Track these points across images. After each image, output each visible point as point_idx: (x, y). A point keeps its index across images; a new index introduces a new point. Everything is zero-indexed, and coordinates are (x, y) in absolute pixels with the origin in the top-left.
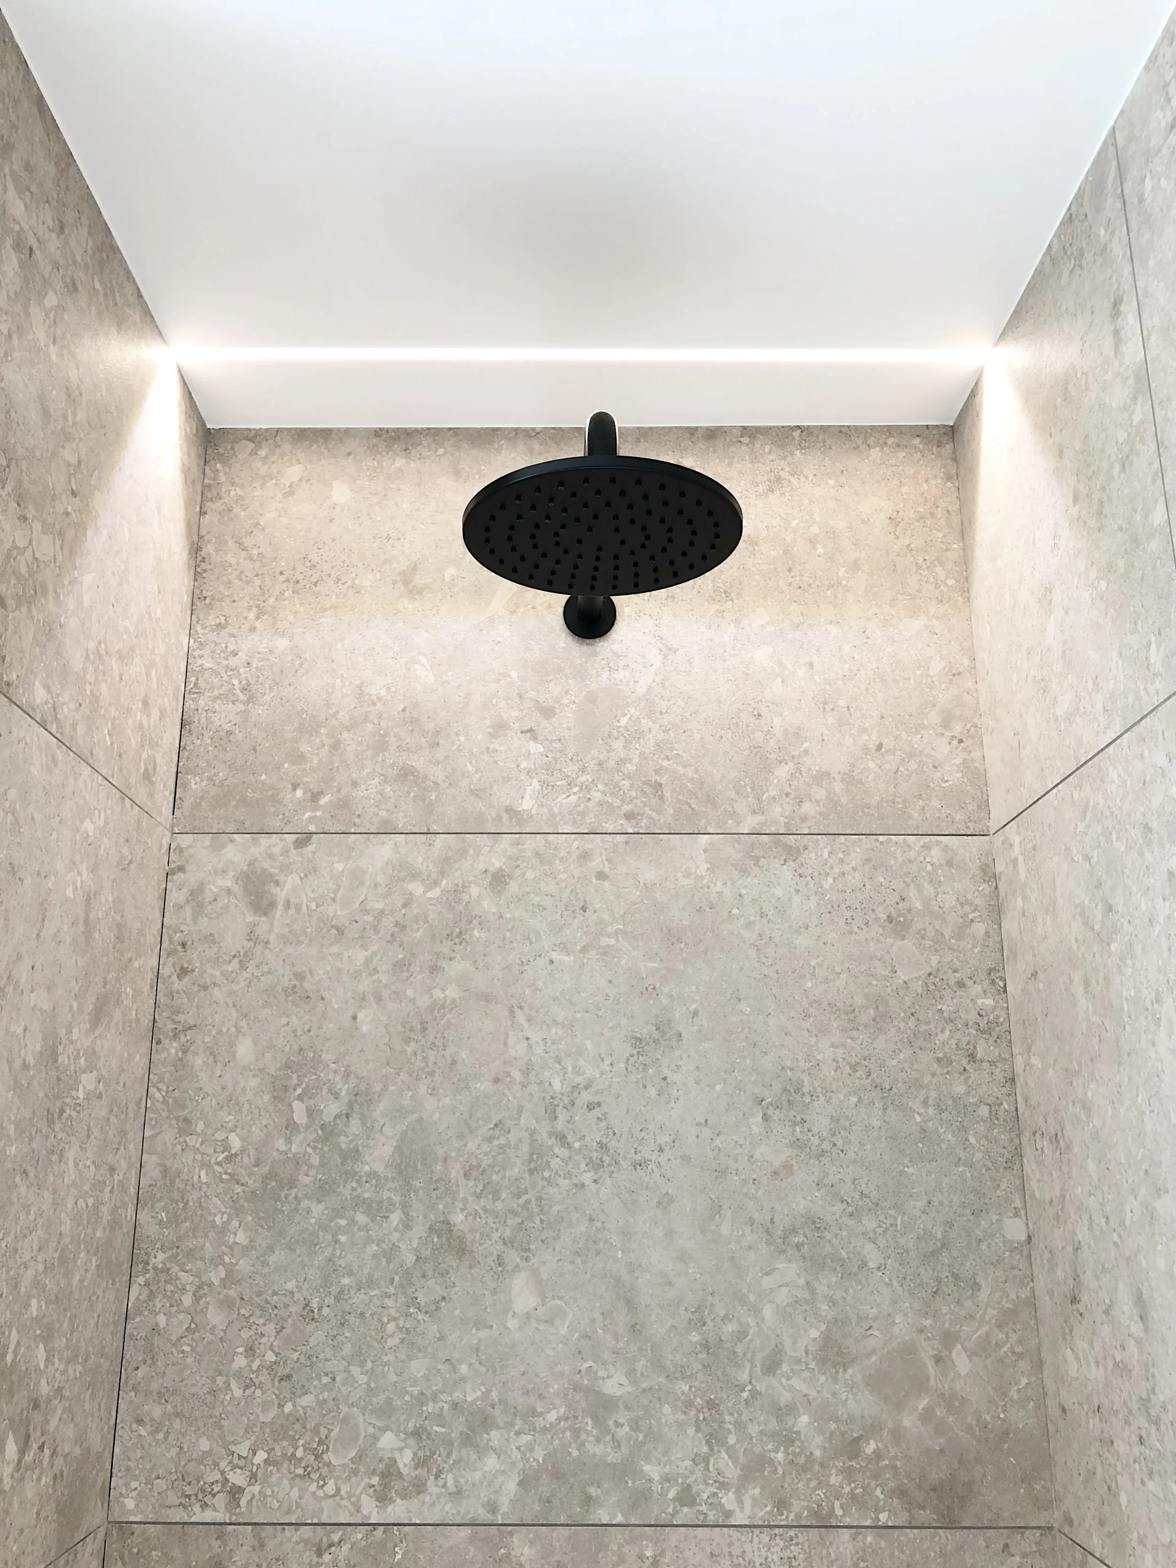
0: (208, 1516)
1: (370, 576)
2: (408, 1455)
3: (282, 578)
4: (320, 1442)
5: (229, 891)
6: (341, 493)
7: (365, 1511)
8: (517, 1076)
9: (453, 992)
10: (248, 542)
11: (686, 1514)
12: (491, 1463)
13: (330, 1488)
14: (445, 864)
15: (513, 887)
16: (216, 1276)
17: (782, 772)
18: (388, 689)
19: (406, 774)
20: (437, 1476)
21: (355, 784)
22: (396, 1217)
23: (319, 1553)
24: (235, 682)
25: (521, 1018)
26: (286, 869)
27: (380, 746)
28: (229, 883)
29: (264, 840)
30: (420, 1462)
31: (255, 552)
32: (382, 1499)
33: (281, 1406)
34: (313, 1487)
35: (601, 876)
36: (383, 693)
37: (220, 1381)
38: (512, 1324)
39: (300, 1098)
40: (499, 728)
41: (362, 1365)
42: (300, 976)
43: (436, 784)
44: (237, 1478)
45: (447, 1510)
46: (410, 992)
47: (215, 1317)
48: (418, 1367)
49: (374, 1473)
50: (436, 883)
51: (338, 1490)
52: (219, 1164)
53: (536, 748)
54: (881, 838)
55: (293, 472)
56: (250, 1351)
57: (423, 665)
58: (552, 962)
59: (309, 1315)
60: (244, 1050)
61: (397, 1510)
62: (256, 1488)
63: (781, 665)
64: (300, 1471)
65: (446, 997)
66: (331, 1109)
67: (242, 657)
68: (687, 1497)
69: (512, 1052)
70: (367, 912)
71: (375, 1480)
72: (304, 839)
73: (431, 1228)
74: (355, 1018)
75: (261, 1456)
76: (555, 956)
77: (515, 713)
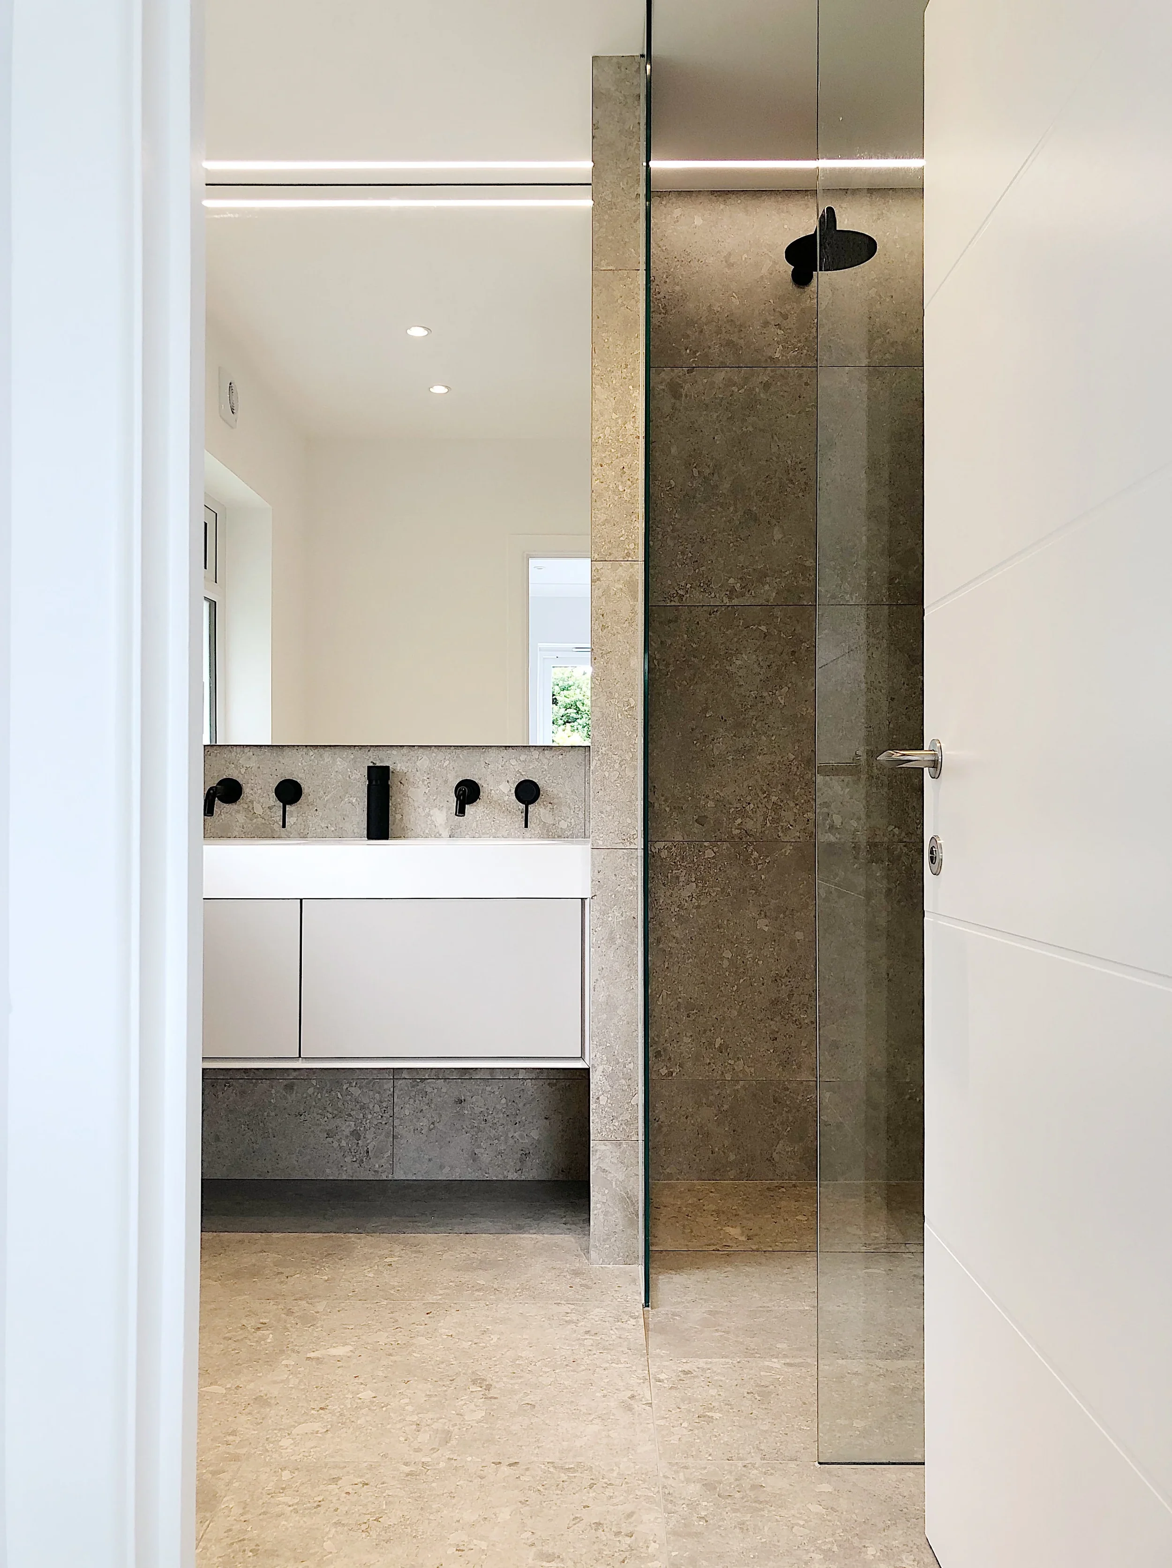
0: (673, 604)
1: (712, 258)
2: (739, 585)
3: (676, 260)
4: (709, 581)
5: (664, 390)
6: (698, 221)
7: (725, 602)
8: (774, 458)
9: (750, 429)
10: (661, 243)
11: (833, 602)
12: (767, 587)
13: (713, 595)
14: (746, 380)
15: (772, 389)
16: (669, 529)
17: (879, 341)
18: (721, 308)
19: (730, 343)
20: (749, 591)
21: (710, 347)
22: (732, 509)
23: (710, 614)
24: (660, 305)
25: (775, 438)
26: (685, 382)
27: (719, 332)
28: (663, 387)
29: (676, 370)
30: (742, 587)
31: (664, 248)
32: (730, 598)
33: (695, 570)
34: (707, 595)
35: (806, 384)
36: (719, 309)
37: (673, 563)
38: (774, 544)
39: (695, 467)
40: (766, 324)
41: (722, 557)
42: (693, 423)
43: (741, 347)
44: (681, 592)
45: (751, 601)
46: (734, 429)
47: (670, 543)
48: (741, 558)
49: (727, 591)
50: (743, 387)
51: (715, 596)
52: (667, 491)
53: (781, 332)
54: (915, 368)
55: (677, 212)
56: (683, 553)
57: (734, 297)
58: (787, 417)
59: (702, 541)
60: (674, 450)
61: (735, 602)
62: (688, 595)
63: (881, 297)
64: (702, 590)
65: (747, 431)
66: (707, 471)
67: (662, 295)
68: (833, 597)
69: (773, 451)
70: (716, 398)
71: (728, 593)
72: (691, 370)
73: (744, 513)
74: (714, 438)
75: (689, 586)
76: (789, 415)
77: (772, 318)
